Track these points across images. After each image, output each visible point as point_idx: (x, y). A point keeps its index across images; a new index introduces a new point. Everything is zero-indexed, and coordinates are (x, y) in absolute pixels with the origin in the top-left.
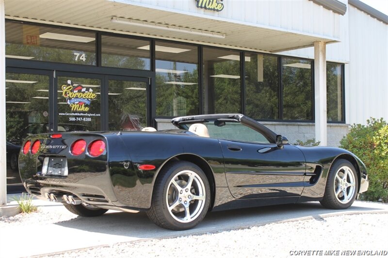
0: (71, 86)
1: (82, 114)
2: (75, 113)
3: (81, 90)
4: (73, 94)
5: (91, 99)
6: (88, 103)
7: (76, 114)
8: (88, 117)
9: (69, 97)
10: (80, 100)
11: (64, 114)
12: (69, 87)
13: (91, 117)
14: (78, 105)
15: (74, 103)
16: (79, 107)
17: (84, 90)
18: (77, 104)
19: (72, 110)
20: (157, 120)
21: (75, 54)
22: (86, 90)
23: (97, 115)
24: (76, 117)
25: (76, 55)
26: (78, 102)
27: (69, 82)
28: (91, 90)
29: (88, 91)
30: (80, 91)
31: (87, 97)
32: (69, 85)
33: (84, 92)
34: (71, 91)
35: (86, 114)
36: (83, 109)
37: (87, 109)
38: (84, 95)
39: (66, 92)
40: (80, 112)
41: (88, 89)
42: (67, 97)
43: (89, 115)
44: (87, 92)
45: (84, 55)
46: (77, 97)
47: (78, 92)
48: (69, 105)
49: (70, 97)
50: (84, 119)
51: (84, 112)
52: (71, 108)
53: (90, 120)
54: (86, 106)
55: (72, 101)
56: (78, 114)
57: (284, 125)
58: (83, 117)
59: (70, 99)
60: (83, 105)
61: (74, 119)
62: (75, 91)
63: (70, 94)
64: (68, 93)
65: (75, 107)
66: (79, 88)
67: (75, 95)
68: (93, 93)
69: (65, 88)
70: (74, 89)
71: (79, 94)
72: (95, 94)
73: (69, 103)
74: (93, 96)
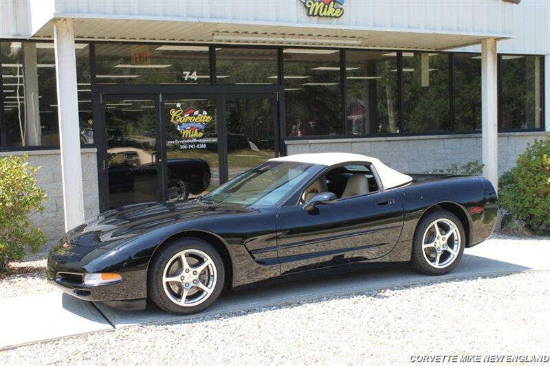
0: (181, 110)
1: (195, 141)
2: (186, 139)
3: (193, 113)
4: (184, 119)
5: (205, 122)
6: (202, 127)
7: (188, 141)
8: (202, 143)
9: (179, 122)
10: (192, 125)
11: (174, 142)
12: (179, 111)
13: (205, 143)
14: (190, 131)
15: (185, 129)
16: (192, 132)
17: (196, 113)
18: (188, 130)
19: (183, 136)
20: (286, 142)
21: (184, 73)
22: (199, 113)
23: (214, 141)
24: (187, 144)
25: (186, 75)
26: (189, 128)
28: (205, 113)
29: (202, 114)
30: (191, 115)
31: (200, 121)
32: (179, 109)
33: (196, 116)
34: (181, 116)
35: (200, 141)
36: (196, 134)
37: (201, 134)
38: (197, 119)
39: (175, 117)
40: (192, 139)
41: (201, 113)
42: (176, 122)
43: (205, 140)
44: (200, 115)
45: (195, 73)
46: (188, 122)
47: (189, 116)
48: (179, 132)
49: (181, 122)
50: (198, 146)
51: (198, 138)
52: (181, 135)
53: (205, 146)
55: (183, 127)
57: (456, 138)
58: (196, 143)
59: (180, 124)
60: (196, 130)
61: (185, 147)
62: (185, 116)
63: (180, 118)
64: (178, 118)
65: (185, 133)
66: (191, 111)
67: (186, 120)
68: (207, 115)
69: (173, 113)
70: (184, 113)
71: (190, 119)
72: (209, 117)
73: (178, 129)
74: (208, 119)
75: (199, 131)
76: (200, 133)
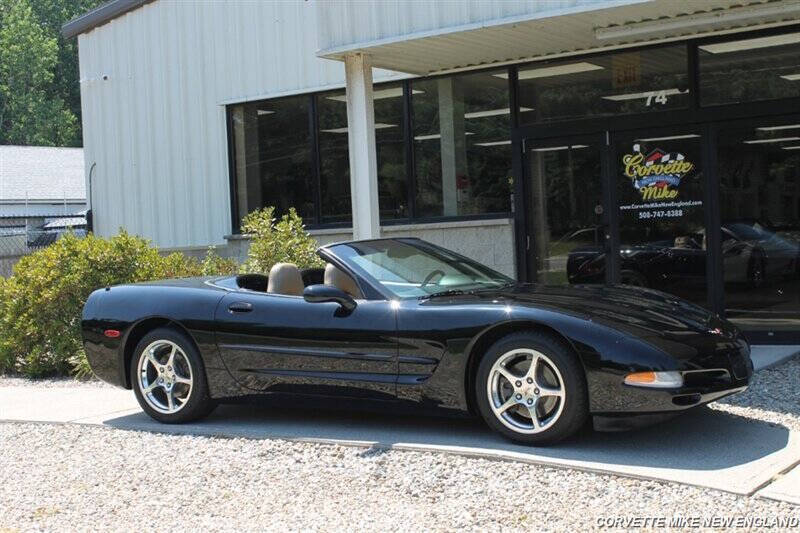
0: (641, 154)
1: (663, 204)
2: (648, 203)
3: (661, 158)
4: (645, 170)
5: (682, 173)
7: (652, 205)
8: (675, 208)
9: (638, 175)
10: (658, 179)
11: (629, 207)
12: (637, 157)
13: (681, 208)
14: (656, 188)
15: (647, 186)
16: (658, 191)
17: (666, 158)
18: (653, 187)
19: (644, 197)
21: (645, 94)
22: (671, 159)
23: (696, 203)
24: (651, 210)
26: (655, 183)
27: (637, 148)
28: (680, 157)
29: (676, 160)
30: (657, 162)
31: (672, 171)
32: (637, 153)
33: (666, 163)
34: (641, 164)
35: (672, 204)
36: (665, 194)
37: (673, 194)
38: (667, 168)
39: (631, 168)
40: (659, 201)
41: (673, 157)
42: (632, 176)
43: (679, 205)
44: (672, 161)
45: (663, 93)
46: (652, 174)
47: (655, 163)
48: (636, 190)
49: (641, 175)
50: (669, 214)
51: (668, 200)
53: (680, 213)
54: (671, 188)
55: (643, 183)
56: (657, 205)
58: (666, 209)
59: (639, 178)
60: (666, 187)
61: (647, 215)
62: (648, 164)
63: (640, 169)
64: (636, 169)
65: (648, 192)
66: (657, 156)
67: (649, 171)
68: (685, 161)
69: (628, 161)
70: (647, 160)
71: (655, 168)
72: (688, 164)
73: (637, 186)
74: (685, 167)
75: (670, 189)
76: (673, 191)
